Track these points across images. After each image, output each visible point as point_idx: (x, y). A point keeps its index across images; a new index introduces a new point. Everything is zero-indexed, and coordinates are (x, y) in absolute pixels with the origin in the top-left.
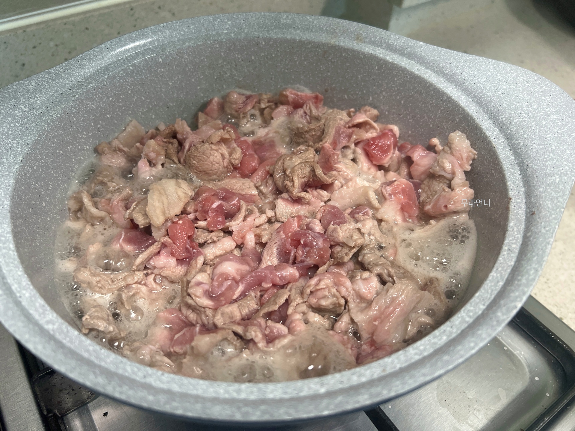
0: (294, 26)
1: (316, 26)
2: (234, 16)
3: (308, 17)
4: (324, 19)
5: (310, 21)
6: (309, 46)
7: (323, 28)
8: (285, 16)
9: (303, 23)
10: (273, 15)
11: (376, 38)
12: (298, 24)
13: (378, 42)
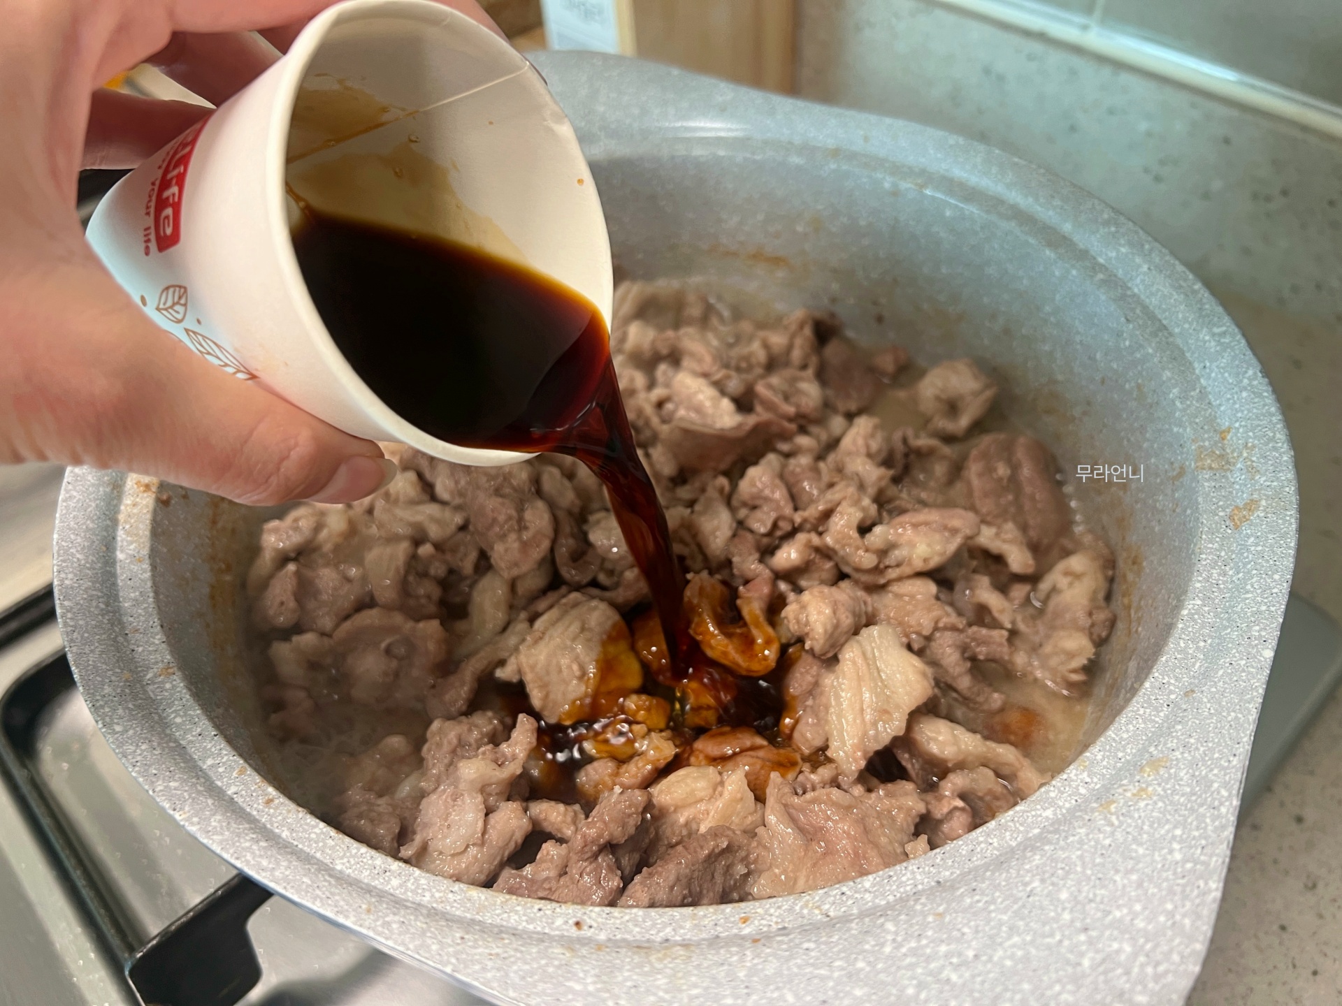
0: (1208, 364)
1: (1235, 403)
2: (1147, 247)
3: (1250, 372)
4: (1265, 405)
5: (1241, 381)
6: (1175, 430)
7: (1237, 421)
8: (1224, 329)
9: (1226, 375)
10: (1207, 306)
11: (1257, 545)
12: (1217, 367)
13: (1247, 557)
